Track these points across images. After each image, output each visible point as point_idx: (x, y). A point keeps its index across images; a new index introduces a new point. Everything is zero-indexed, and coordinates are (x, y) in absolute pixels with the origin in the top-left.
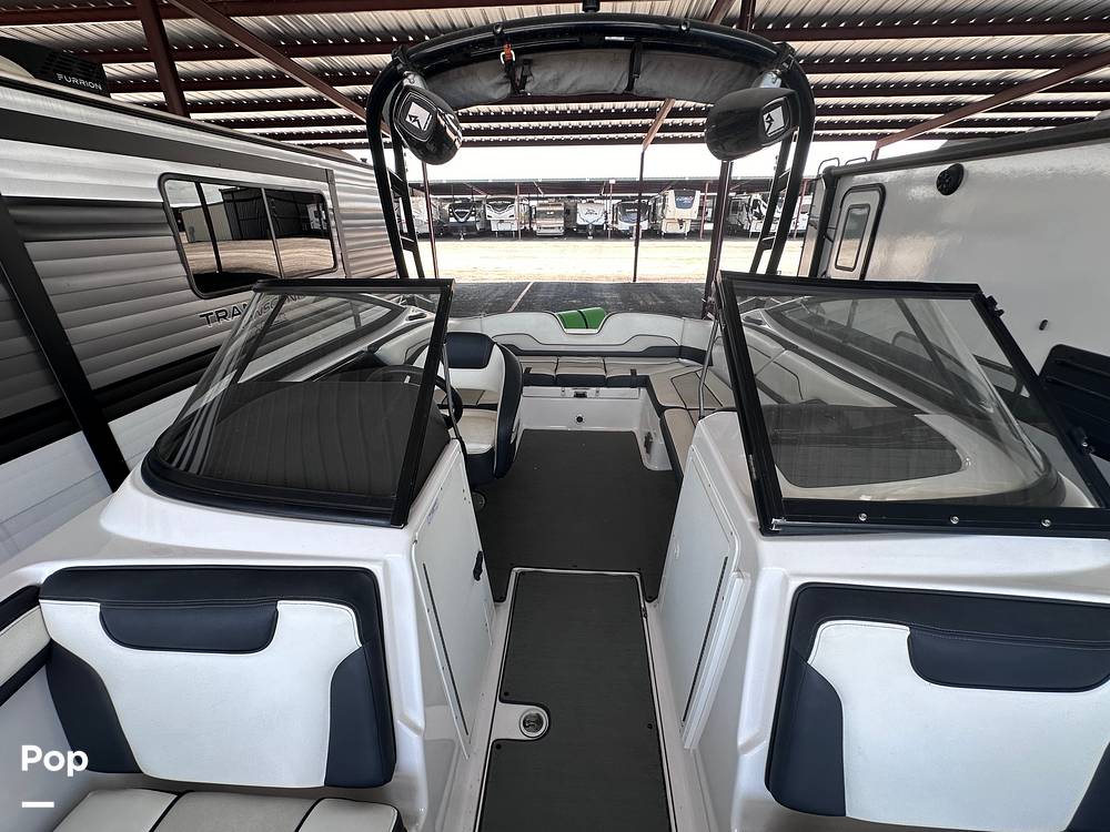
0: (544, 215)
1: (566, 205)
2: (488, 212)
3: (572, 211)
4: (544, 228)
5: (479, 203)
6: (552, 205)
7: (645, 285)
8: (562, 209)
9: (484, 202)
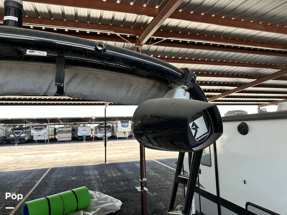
1: (73, 127)
2: (32, 132)
3: (76, 130)
4: (61, 138)
5: (29, 127)
6: (66, 128)
7: (111, 164)
8: (70, 129)
9: (31, 127)
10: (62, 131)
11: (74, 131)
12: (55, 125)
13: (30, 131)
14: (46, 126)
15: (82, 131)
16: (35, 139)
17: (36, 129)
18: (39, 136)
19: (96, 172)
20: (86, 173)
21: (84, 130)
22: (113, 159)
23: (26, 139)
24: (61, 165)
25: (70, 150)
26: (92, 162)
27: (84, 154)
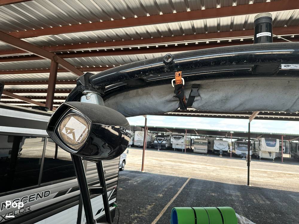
0: (198, 143)
1: (208, 139)
2: (172, 140)
3: (212, 143)
4: (197, 149)
5: (169, 136)
6: (202, 140)
7: (255, 188)
8: (206, 141)
9: (170, 136)
10: (198, 142)
11: (210, 144)
12: (191, 135)
13: (170, 140)
14: (183, 136)
15: (218, 146)
16: (174, 147)
17: (175, 138)
18: (177, 144)
19: (238, 194)
20: (227, 191)
21: (220, 144)
22: (257, 183)
23: (167, 146)
24: (200, 178)
25: (207, 163)
26: (232, 181)
27: (221, 170)
